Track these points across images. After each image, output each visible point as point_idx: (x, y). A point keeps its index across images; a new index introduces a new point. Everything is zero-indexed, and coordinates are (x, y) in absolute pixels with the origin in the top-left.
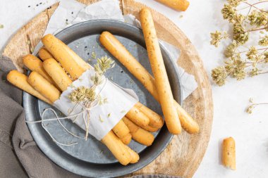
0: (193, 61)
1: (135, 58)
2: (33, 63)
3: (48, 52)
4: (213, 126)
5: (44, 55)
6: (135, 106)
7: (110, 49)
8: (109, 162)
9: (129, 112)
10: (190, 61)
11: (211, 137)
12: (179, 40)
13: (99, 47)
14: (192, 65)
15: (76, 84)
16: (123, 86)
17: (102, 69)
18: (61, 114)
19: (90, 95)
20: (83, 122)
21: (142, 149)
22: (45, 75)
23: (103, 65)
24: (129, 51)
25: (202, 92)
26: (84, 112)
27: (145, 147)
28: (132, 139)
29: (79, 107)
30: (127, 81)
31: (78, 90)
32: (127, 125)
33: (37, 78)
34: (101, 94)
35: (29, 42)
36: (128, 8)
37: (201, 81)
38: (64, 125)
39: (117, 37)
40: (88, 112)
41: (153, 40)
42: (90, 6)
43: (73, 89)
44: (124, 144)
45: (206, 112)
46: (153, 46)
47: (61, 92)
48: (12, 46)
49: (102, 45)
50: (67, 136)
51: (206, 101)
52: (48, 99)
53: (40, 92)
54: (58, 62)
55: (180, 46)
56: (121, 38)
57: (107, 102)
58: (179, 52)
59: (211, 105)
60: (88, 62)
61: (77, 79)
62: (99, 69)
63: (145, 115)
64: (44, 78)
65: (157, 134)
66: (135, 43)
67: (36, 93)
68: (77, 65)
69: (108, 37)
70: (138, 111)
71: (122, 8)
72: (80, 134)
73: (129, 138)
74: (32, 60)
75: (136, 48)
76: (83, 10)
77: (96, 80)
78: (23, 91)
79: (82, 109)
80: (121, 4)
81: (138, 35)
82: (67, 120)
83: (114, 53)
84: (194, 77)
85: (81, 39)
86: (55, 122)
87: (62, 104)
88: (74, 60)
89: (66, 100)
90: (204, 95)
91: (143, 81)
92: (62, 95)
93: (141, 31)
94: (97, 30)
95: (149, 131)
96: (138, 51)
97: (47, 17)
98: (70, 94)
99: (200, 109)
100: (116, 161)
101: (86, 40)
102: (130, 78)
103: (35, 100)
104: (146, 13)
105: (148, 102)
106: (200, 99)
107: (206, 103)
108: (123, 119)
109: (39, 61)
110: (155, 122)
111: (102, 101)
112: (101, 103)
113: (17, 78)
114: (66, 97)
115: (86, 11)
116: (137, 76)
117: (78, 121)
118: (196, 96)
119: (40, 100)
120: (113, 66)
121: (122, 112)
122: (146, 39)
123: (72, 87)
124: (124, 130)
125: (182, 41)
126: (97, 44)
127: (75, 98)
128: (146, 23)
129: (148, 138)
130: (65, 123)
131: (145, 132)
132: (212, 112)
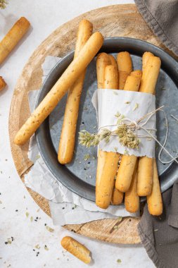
0: (30, 76)
1: (63, 121)
2: (132, 201)
3: (113, 196)
4: (73, 18)
5: (118, 197)
6: (103, 88)
7: (72, 147)
8: (167, 76)
9: (113, 88)
10: (31, 79)
11: (83, 13)
12: (20, 100)
13: (76, 158)
14: (33, 74)
15: (122, 150)
16: (95, 112)
17: (94, 138)
18: (157, 147)
19: (123, 131)
20: (150, 121)
21: (135, 58)
22: (135, 183)
23: (89, 139)
24: (61, 131)
25: (50, 49)
26: (141, 125)
27: (131, 56)
28: (133, 71)
29: (139, 133)
30: (88, 113)
31: (126, 144)
32: (125, 82)
33: (142, 187)
34: (115, 123)
35: (116, 227)
36: (25, 164)
37: (41, 56)
38: (165, 138)
39: (57, 150)
40: (139, 122)
41: (37, 115)
42: (47, 197)
43: (128, 150)
44: (142, 73)
45: (65, 32)
46: (42, 111)
47: (139, 159)
48: (129, 239)
49: (73, 157)
50: (172, 129)
51: (56, 40)
52: (152, 165)
53: (152, 176)
54: (115, 180)
55: (24, 96)
56: (55, 146)
57: (118, 112)
58: (30, 93)
59: (56, 33)
60: (96, 158)
61: (117, 153)
62: (95, 140)
63: (105, 73)
64: (137, 182)
65: (113, 54)
66: (51, 131)
67: (156, 180)
68: (105, 163)
69: (63, 156)
70: (106, 82)
71: (29, 169)
72: (162, 119)
73: (135, 73)
74: (130, 205)
75: (54, 126)
76: (55, 201)
77: (106, 135)
78: (162, 194)
79: (140, 129)
80: (25, 172)
81: (42, 133)
82: (158, 139)
83: (72, 141)
84: (42, 65)
85: (81, 179)
86: (167, 147)
87: (148, 150)
88: (104, 168)
89: (142, 149)
90: (51, 45)
91: (77, 98)
92: (141, 156)
93: (37, 132)
94: (63, 170)
95: (116, 62)
96: (55, 122)
97: (83, 227)
98: (134, 148)
99: (66, 40)
100: (161, 70)
101: (79, 173)
102: (83, 113)
103: (162, 179)
104: (19, 139)
105: (92, 82)
106: (58, 46)
107: (57, 39)
108: (123, 89)
109: (126, 198)
110: (104, 61)
111: (120, 117)
112: (123, 117)
113: (155, 206)
114: (140, 151)
115: (53, 198)
116: (77, 107)
117: (153, 126)
118: (57, 52)
119: (158, 174)
120: (83, 131)
121: (117, 94)
122: (41, 122)
123: (127, 152)
124: (131, 81)
125: (20, 97)
126: (75, 162)
127: (135, 142)
128: (27, 132)
129: (123, 58)
130: (162, 138)
131: (119, 65)
132: (61, 27)
